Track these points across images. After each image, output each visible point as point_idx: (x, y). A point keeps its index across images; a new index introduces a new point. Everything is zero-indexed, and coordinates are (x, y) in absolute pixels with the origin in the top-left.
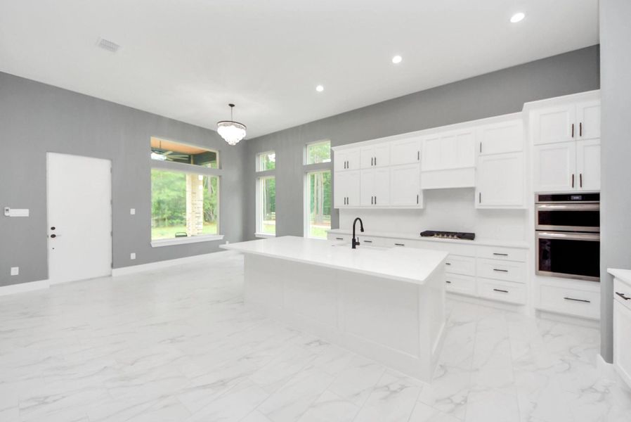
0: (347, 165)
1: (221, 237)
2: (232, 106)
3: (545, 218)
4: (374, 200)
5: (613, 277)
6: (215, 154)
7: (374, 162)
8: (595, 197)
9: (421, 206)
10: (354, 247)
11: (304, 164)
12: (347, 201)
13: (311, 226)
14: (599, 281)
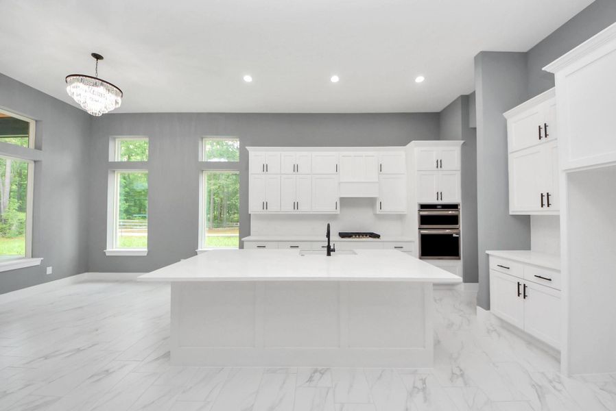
0: (265, 168)
1: (37, 262)
2: (97, 57)
3: (424, 220)
4: (296, 206)
5: (488, 255)
6: (27, 124)
7: (296, 168)
8: (455, 207)
9: (338, 212)
10: (329, 254)
11: (200, 160)
12: (265, 205)
13: (207, 235)
14: (460, 259)
